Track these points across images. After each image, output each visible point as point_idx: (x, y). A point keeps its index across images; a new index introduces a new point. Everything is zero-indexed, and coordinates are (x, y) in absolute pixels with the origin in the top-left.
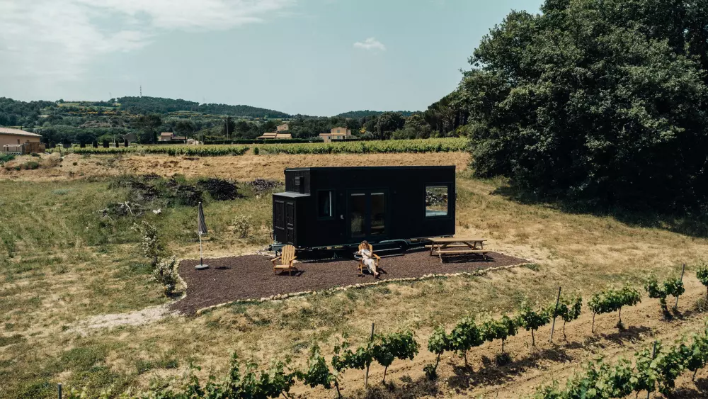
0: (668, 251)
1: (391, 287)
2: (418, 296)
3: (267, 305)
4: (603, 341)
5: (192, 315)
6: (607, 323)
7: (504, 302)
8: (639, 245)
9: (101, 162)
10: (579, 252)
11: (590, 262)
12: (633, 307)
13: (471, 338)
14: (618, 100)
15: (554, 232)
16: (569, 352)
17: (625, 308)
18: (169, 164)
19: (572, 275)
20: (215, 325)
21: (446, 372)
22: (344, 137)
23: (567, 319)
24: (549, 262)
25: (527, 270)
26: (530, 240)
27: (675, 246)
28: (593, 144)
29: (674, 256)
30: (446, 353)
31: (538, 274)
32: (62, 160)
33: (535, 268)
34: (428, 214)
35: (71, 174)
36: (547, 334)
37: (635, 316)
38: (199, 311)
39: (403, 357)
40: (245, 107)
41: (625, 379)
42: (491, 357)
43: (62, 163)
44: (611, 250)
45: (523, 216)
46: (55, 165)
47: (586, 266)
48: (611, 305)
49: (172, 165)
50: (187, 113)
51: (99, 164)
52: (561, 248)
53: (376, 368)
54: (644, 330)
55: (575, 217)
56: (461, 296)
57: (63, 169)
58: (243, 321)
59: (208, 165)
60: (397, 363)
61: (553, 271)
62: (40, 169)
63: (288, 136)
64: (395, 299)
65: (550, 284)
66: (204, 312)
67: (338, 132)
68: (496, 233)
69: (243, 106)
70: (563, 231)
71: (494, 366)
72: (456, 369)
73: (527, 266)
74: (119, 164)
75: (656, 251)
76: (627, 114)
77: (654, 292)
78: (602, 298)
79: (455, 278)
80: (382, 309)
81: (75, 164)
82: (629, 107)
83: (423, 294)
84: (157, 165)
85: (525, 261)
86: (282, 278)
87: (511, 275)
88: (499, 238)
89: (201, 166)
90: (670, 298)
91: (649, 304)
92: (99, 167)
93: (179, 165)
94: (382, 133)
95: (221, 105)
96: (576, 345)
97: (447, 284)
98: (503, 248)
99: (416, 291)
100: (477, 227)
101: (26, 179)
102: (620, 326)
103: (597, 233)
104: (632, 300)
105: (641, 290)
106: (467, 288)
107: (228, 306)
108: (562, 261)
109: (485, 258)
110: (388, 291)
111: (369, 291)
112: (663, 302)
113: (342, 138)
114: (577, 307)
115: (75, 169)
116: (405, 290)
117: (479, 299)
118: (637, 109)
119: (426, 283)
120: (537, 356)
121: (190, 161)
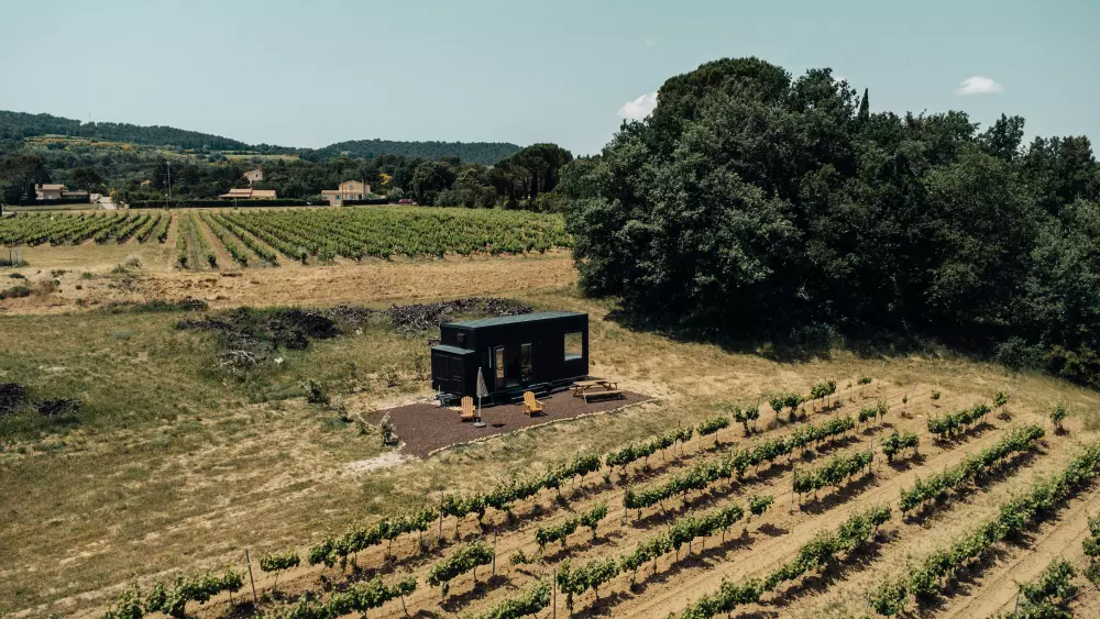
0: (761, 378)
1: (557, 426)
2: (578, 433)
3: (475, 446)
4: (705, 453)
5: (425, 457)
6: (709, 441)
7: (640, 432)
8: (738, 374)
9: (114, 283)
10: (690, 384)
11: (700, 393)
12: (725, 430)
13: (630, 456)
14: (721, 241)
15: (670, 365)
16: (685, 461)
17: (720, 431)
18: (205, 283)
19: (686, 407)
20: (447, 462)
21: (614, 479)
22: (360, 196)
23: (683, 440)
24: (669, 397)
25: (653, 406)
26: (650, 375)
27: (766, 374)
28: (701, 278)
29: (763, 384)
30: (616, 466)
31: (662, 408)
32: (58, 283)
33: (658, 403)
34: (567, 358)
35: (80, 302)
36: (671, 452)
37: (727, 435)
38: (430, 454)
39: (592, 470)
40: (167, 129)
41: (715, 471)
42: (639, 468)
43: (61, 287)
44: (716, 380)
45: (642, 348)
46: (52, 290)
47: (696, 398)
48: (710, 430)
49: (209, 284)
50: (62, 138)
51: (111, 286)
52: (676, 382)
53: (578, 477)
54: (730, 444)
55: (687, 346)
56: (608, 430)
57: (65, 295)
58: (466, 459)
59: (257, 283)
60: (590, 474)
61: (672, 404)
62: (32, 296)
63: (271, 194)
64: (562, 435)
65: (670, 416)
66: (434, 454)
67: (351, 188)
68: (621, 369)
69: (162, 127)
70: (678, 363)
71: (642, 473)
72: (620, 476)
73: (653, 402)
74: (139, 286)
75: (750, 380)
76: (728, 254)
77: (739, 418)
78: (706, 426)
79: (601, 415)
80: (555, 444)
81: (79, 288)
82: (730, 248)
83: (582, 431)
84: (190, 285)
85: (650, 397)
86: (467, 424)
87: (642, 411)
88: (624, 374)
89: (248, 284)
90: (749, 421)
91: (736, 427)
92: (113, 290)
93: (218, 284)
94: (422, 193)
95: (121, 125)
96: (689, 457)
97: (597, 421)
98: (629, 385)
99: (576, 428)
100: (603, 362)
101: (22, 312)
102: (716, 443)
103: (706, 364)
104: (724, 425)
105: (730, 416)
106: (612, 423)
107: (449, 449)
108: (678, 395)
109: (619, 397)
110: (555, 430)
111: (542, 430)
112: (745, 424)
113: (357, 198)
114: (691, 432)
115: (82, 294)
116: (568, 428)
117: (622, 431)
118: (736, 251)
119: (581, 421)
120: (667, 466)
121: (231, 279)
